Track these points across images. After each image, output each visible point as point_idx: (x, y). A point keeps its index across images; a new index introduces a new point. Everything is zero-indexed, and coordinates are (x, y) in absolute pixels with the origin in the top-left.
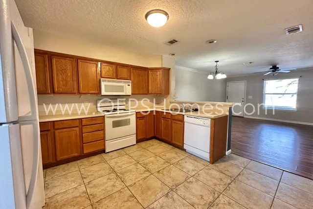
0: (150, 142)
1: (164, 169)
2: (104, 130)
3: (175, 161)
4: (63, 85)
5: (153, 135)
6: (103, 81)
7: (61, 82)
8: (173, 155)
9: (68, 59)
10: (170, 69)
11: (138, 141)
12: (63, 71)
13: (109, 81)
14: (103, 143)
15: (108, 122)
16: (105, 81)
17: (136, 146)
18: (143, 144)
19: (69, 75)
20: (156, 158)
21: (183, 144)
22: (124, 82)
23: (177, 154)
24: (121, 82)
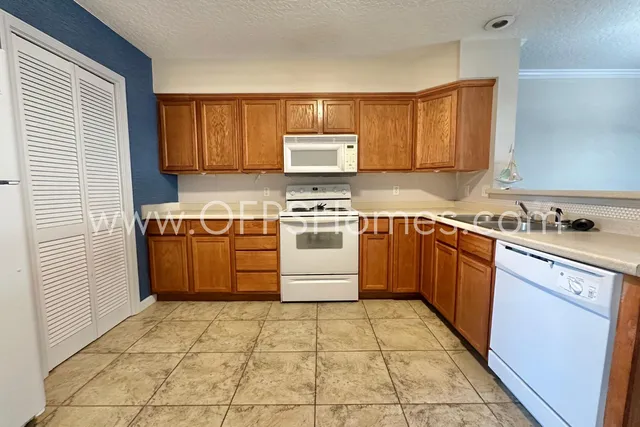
0: (400, 306)
1: (360, 407)
2: (277, 249)
3: (424, 397)
4: (218, 155)
5: (413, 289)
6: (289, 140)
7: (215, 150)
8: (436, 373)
9: (225, 102)
10: (492, 82)
11: (365, 295)
12: (218, 128)
13: (300, 140)
14: (275, 280)
15: (288, 235)
16: (292, 140)
17: (354, 307)
18: (375, 306)
19: (227, 134)
20: (372, 359)
21: (488, 348)
22: (338, 140)
23: (452, 374)
24: (330, 140)
